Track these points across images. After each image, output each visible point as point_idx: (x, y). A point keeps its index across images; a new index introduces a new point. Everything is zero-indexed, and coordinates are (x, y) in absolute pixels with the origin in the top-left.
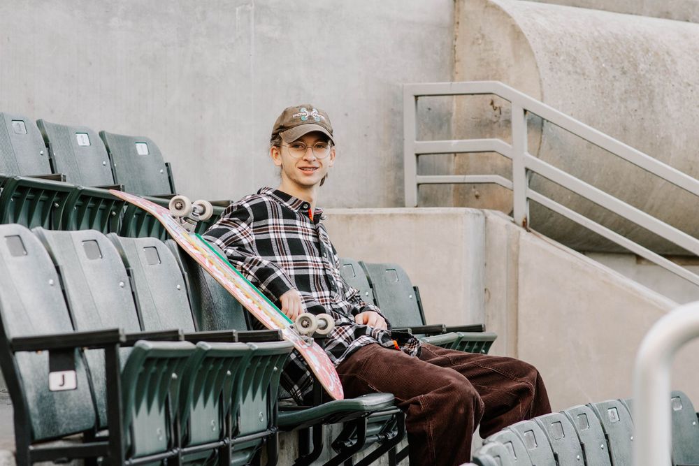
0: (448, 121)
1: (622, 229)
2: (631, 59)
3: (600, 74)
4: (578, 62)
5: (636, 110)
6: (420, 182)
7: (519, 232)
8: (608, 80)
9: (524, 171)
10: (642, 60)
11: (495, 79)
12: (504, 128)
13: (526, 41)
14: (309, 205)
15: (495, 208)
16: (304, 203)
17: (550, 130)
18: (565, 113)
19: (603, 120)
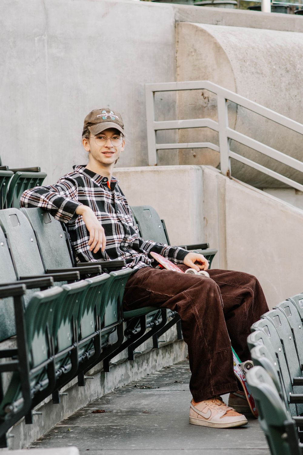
0: (174, 106)
1: (288, 173)
2: (291, 62)
3: (272, 73)
4: (258, 66)
5: (296, 96)
6: (158, 148)
7: (225, 180)
8: (277, 77)
9: (226, 139)
10: (298, 62)
11: (204, 79)
12: (211, 111)
13: (224, 53)
14: (107, 178)
15: (206, 164)
16: (105, 178)
17: (242, 111)
18: (251, 100)
19: (275, 103)
